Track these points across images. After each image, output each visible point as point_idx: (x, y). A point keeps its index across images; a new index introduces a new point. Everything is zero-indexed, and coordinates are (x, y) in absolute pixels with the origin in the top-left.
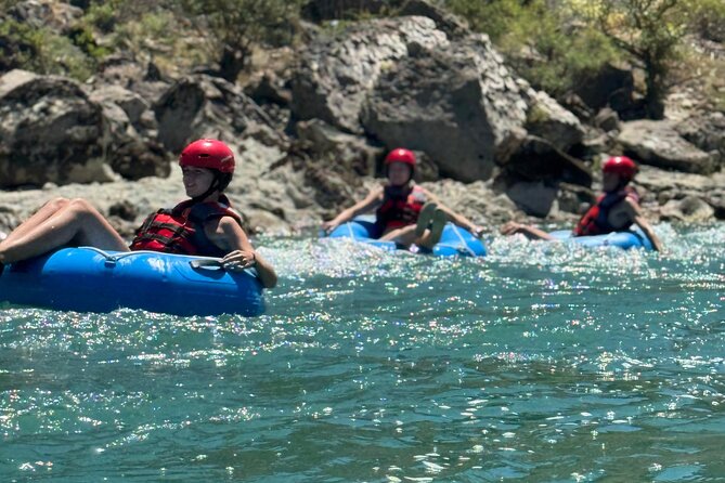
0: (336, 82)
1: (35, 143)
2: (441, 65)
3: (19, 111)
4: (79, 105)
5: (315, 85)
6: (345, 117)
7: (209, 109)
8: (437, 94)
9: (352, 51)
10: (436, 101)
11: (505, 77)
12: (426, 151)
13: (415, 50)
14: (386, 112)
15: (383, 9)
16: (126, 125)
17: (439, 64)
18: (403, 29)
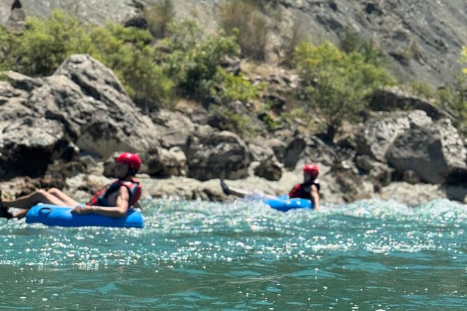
0: (376, 139)
1: (216, 162)
2: (424, 133)
3: (211, 149)
4: (235, 147)
5: (366, 141)
6: (379, 155)
7: (307, 150)
8: (421, 145)
9: (384, 126)
10: (420, 148)
11: (457, 139)
12: (415, 171)
13: (413, 126)
14: (397, 153)
15: (406, 107)
16: (272, 156)
17: (423, 132)
18: (410, 116)
